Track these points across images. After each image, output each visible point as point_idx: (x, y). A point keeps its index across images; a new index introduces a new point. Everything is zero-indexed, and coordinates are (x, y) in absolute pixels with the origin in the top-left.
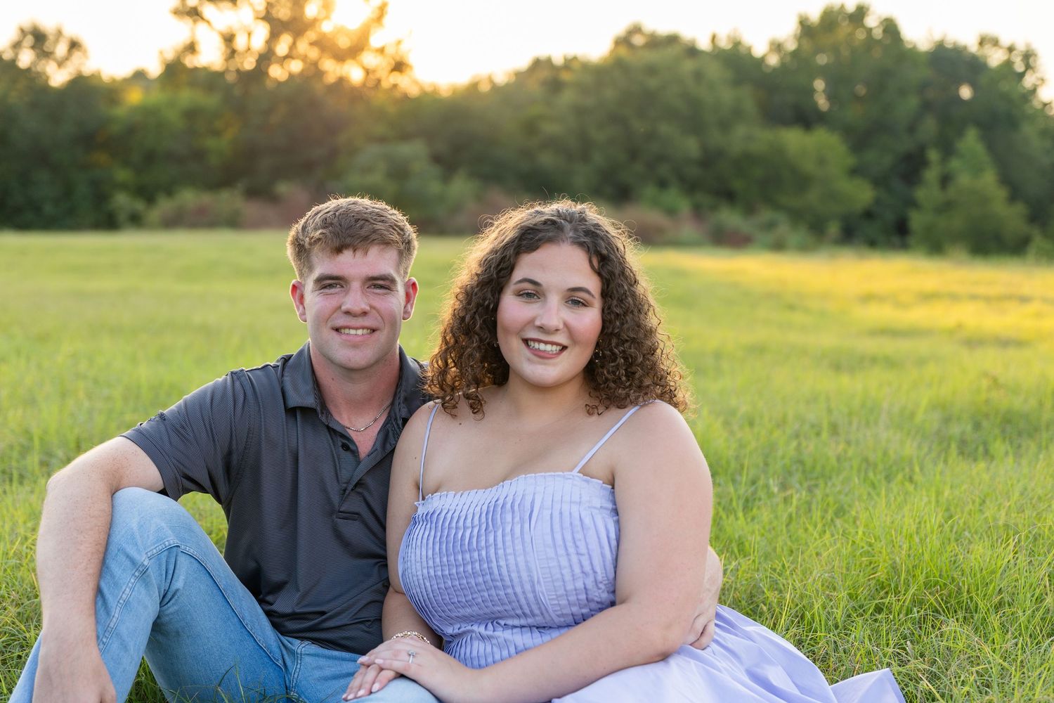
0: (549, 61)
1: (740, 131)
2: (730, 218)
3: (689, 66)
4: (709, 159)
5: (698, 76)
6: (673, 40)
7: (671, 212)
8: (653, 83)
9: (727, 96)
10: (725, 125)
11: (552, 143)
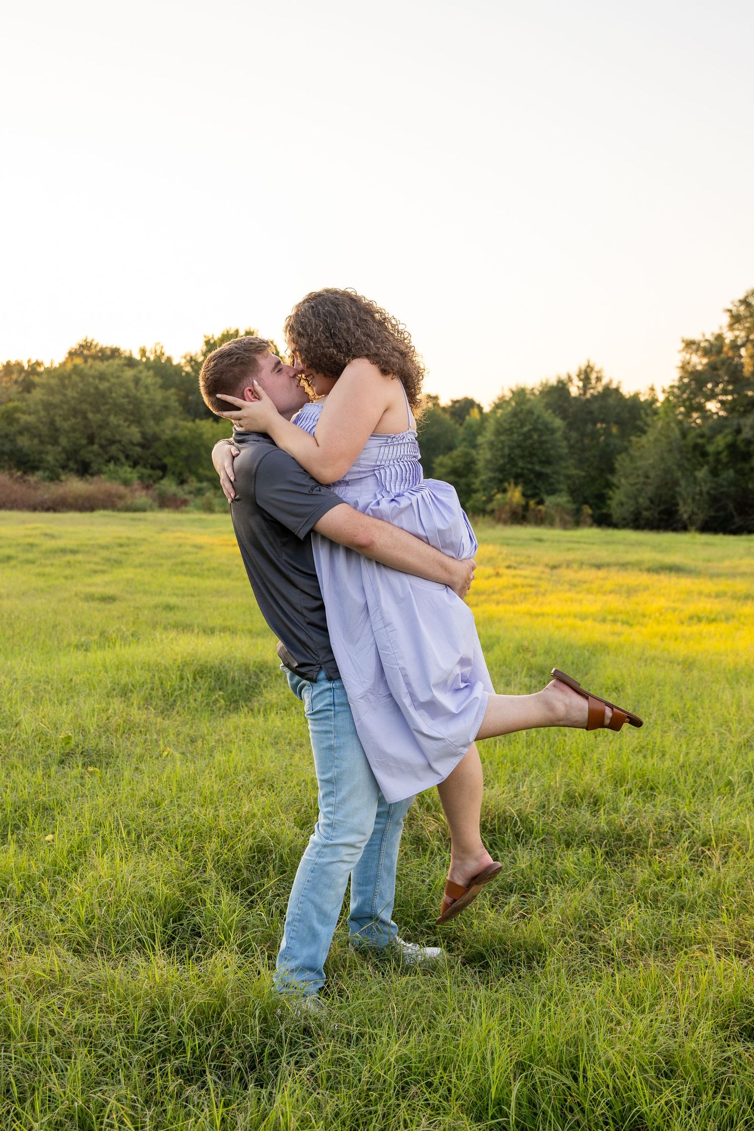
0: (19, 365)
1: (170, 421)
2: (169, 485)
3: (129, 373)
4: (147, 443)
5: (137, 381)
6: (115, 353)
7: (126, 483)
8: (104, 386)
9: (158, 396)
10: (158, 418)
11: (26, 429)
